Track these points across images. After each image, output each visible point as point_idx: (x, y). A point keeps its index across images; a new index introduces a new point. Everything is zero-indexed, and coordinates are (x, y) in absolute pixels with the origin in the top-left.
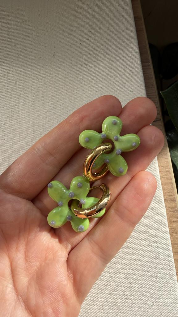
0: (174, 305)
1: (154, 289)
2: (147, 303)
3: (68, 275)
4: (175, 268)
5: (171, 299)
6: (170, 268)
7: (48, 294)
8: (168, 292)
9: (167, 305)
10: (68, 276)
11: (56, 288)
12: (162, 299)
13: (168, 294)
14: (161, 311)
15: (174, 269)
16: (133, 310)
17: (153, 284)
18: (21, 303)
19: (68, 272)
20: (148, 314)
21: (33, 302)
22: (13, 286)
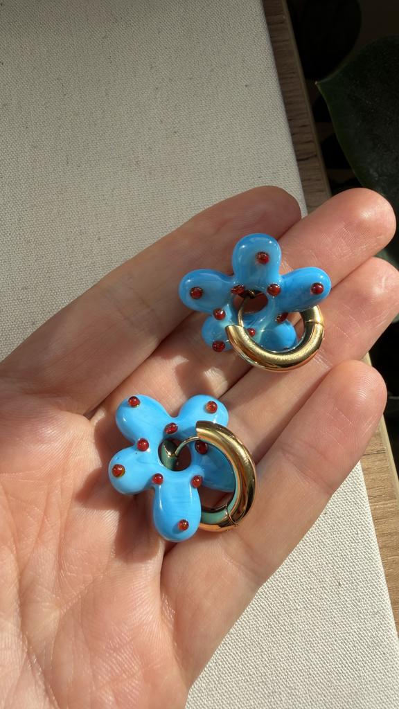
0: (366, 563)
1: (322, 537)
2: (307, 567)
3: (161, 608)
4: (365, 487)
5: (359, 552)
6: (355, 488)
7: (107, 655)
8: (352, 538)
9: (351, 564)
10: (162, 613)
11: (128, 640)
12: (339, 555)
13: (352, 543)
14: (339, 579)
15: (364, 489)
16: (278, 586)
17: (319, 525)
18: (34, 675)
19: (163, 601)
20: (311, 589)
21: (68, 672)
22: (19, 631)
